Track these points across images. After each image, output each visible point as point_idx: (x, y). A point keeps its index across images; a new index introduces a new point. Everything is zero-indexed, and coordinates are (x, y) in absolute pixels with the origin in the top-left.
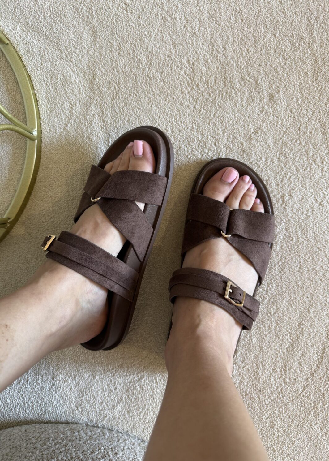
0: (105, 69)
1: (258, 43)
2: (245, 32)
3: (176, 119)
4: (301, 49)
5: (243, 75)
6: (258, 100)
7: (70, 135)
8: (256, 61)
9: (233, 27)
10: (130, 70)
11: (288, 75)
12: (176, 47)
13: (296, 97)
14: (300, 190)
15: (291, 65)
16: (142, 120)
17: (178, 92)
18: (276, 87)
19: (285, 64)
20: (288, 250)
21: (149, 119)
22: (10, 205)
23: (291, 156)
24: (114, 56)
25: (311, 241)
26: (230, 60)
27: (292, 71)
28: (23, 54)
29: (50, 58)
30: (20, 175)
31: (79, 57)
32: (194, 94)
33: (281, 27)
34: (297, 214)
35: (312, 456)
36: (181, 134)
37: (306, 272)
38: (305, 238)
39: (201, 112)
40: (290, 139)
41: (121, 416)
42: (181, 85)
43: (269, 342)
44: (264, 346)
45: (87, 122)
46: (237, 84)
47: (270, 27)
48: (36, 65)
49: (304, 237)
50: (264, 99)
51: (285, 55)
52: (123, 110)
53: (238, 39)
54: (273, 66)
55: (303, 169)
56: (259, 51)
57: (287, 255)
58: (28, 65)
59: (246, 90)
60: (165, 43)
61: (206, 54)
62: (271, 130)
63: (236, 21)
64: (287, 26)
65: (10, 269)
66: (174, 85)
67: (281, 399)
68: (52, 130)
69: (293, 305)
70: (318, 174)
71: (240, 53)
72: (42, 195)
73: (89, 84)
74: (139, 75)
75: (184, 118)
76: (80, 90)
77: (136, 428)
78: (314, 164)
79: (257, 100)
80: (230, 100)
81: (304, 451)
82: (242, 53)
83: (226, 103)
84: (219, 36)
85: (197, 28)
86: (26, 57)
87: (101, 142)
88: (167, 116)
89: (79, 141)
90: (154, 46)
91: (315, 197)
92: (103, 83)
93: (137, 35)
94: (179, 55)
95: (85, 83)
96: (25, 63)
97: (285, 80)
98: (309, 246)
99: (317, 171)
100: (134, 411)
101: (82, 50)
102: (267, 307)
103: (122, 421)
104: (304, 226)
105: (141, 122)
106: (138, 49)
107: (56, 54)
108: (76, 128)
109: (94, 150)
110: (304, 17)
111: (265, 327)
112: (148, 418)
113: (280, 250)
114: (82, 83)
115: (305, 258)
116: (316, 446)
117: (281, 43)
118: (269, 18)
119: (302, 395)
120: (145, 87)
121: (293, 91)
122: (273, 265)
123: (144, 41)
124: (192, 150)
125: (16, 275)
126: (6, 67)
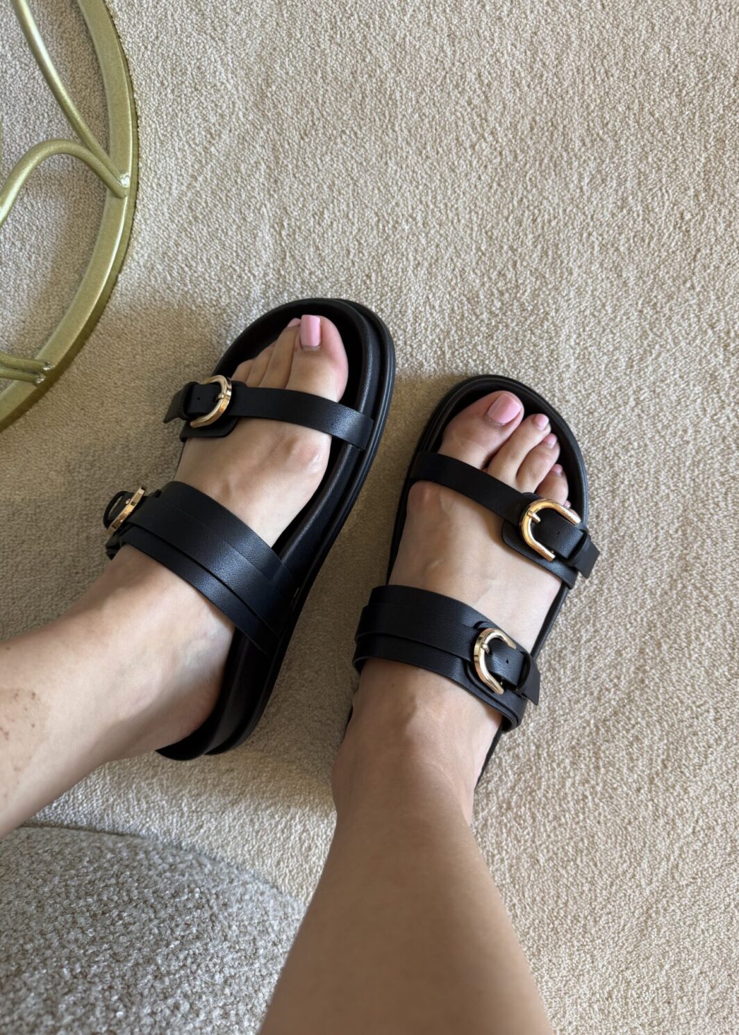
0: (295, 67)
1: (632, 61)
2: (607, 31)
3: (436, 198)
4: (716, 88)
5: (591, 125)
6: (615, 181)
7: (199, 200)
8: (620, 99)
9: (582, 17)
10: (353, 77)
11: (683, 139)
12: (456, 43)
13: (694, 187)
14: (676, 384)
15: (692, 117)
16: (362, 189)
17: (449, 140)
18: (655, 160)
19: (682, 113)
20: (635, 510)
21: (379, 189)
22: (47, 339)
23: (666, 310)
24: (319, 42)
25: (684, 496)
26: (567, 87)
27: (692, 131)
28: (117, 9)
29: (178, 26)
30: (77, 276)
31: (240, 34)
32: (483, 150)
33: (683, 33)
34: (663, 434)
35: (630, 949)
36: (442, 232)
37: (665, 559)
38: (673, 488)
39: (493, 191)
40: (673, 276)
41: (234, 827)
42: (457, 126)
43: (570, 701)
44: (557, 708)
45: (242, 178)
46: (577, 142)
47: (660, 30)
48: (143, 36)
49: (671, 485)
50: (626, 181)
51: (683, 95)
52: (322, 161)
53: (590, 45)
54: (657, 115)
55: (688, 341)
56: (631, 77)
57: (633, 521)
58: (126, 36)
59: (593, 158)
60: (435, 30)
61: (519, 67)
62: (637, 252)
63: (589, 6)
64: (697, 32)
65: (29, 480)
66: (442, 124)
67: (581, 824)
68: (164, 186)
69: (629, 626)
70: (716, 356)
71: (590, 76)
72: (122, 326)
73: (255, 96)
74: (371, 91)
75: (452, 198)
76: (234, 106)
77: (262, 858)
78: (710, 332)
79: (611, 181)
80: (556, 175)
81: (616, 939)
82: (594, 76)
83: (546, 179)
84: (551, 33)
85: (505, 8)
86: (124, 16)
87: (265, 224)
88: (418, 188)
89: (216, 216)
90: (408, 34)
91: (702, 404)
92: (286, 98)
93: (376, 4)
94: (459, 61)
95: (248, 92)
96: (120, 29)
97: (677, 149)
98: (679, 505)
99: (716, 349)
100: (265, 820)
101: (250, 19)
102: (575, 626)
103: (235, 837)
104: (674, 461)
105: (358, 193)
106: (374, 34)
107: (191, 20)
108: (214, 187)
109: (249, 240)
110: (735, 19)
111: (565, 668)
112: (292, 837)
113: (619, 508)
114: (241, 92)
115: (668, 531)
116: (643, 930)
117: (679, 68)
118: (661, 11)
119: (626, 821)
120: (380, 119)
121: (690, 174)
122: (600, 537)
123: (388, 19)
124: (463, 269)
125: (40, 495)
126: (77, 33)
